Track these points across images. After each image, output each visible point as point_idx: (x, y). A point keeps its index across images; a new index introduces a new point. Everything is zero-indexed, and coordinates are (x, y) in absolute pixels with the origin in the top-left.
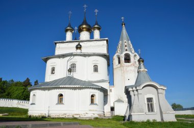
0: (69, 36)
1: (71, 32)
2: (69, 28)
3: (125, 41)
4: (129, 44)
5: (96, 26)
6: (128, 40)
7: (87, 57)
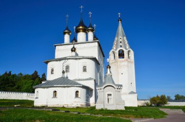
0: (67, 38)
1: (69, 34)
2: (66, 31)
3: (120, 37)
4: (124, 40)
5: (90, 28)
6: (124, 36)
7: (78, 60)
